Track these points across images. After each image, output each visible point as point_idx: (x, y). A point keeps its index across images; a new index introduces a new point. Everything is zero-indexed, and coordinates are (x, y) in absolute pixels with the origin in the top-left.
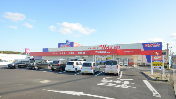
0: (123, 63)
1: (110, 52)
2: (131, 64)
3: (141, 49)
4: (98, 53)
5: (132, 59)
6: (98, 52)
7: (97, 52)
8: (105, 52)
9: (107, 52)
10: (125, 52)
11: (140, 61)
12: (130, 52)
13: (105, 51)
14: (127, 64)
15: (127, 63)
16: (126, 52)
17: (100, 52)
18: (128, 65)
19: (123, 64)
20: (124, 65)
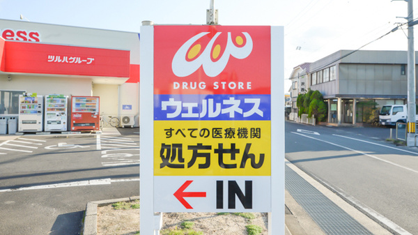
0: (39, 118)
2: (84, 122)
3: (127, 53)
5: (89, 99)
10: (51, 58)
11: (130, 107)
12: (79, 61)
14: (63, 127)
15: (64, 119)
16: (58, 59)
18: (69, 130)
19: (38, 127)
20: (49, 127)
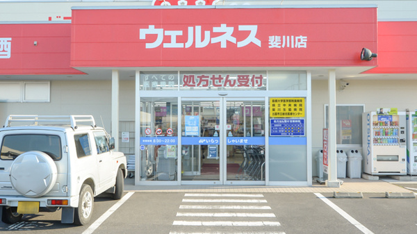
1: (301, 42)
4: (173, 44)
6: (174, 34)
7: (156, 36)
8: (253, 39)
9: (274, 42)
13: (253, 29)
17: (198, 38)
